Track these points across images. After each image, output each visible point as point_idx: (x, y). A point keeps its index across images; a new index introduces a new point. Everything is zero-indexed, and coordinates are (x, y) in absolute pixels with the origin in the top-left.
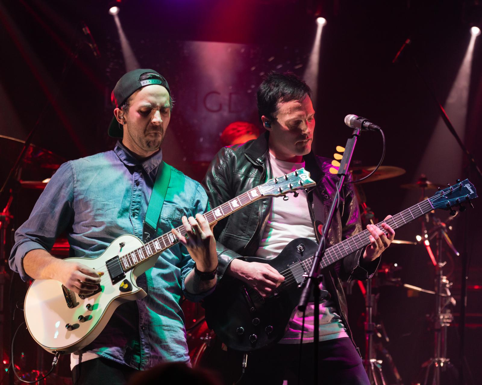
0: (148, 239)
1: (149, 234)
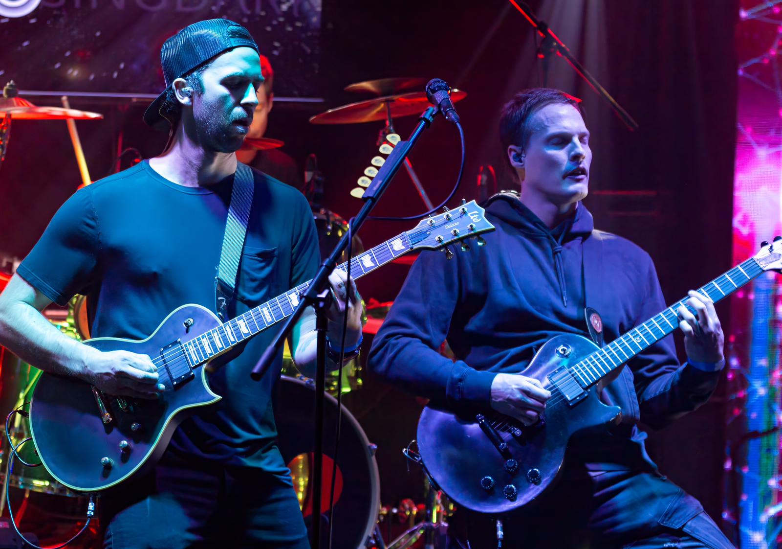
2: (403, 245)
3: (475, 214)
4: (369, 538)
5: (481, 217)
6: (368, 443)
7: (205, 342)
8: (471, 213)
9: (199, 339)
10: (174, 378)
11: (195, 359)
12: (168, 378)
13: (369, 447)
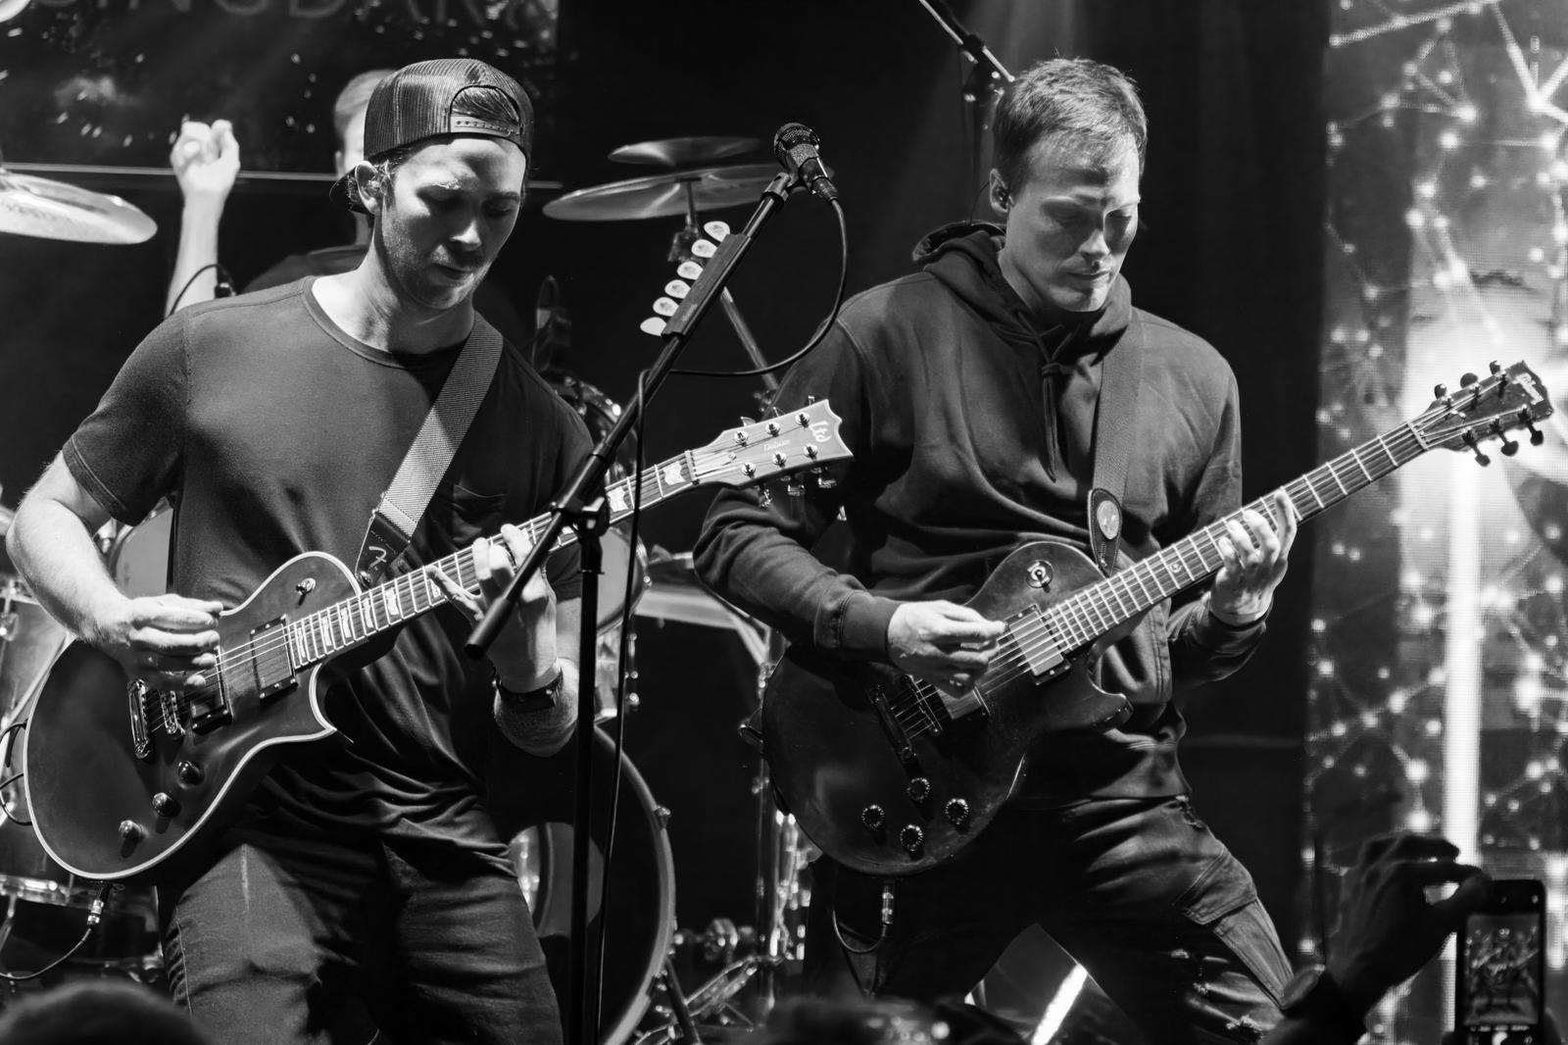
0: (376, 569)
1: (383, 553)
2: (682, 475)
3: (822, 427)
4: (655, 981)
5: (833, 434)
6: (654, 806)
7: (325, 624)
8: (816, 425)
9: (315, 619)
10: (263, 685)
11: (302, 653)
12: (254, 685)
13: (657, 812)
